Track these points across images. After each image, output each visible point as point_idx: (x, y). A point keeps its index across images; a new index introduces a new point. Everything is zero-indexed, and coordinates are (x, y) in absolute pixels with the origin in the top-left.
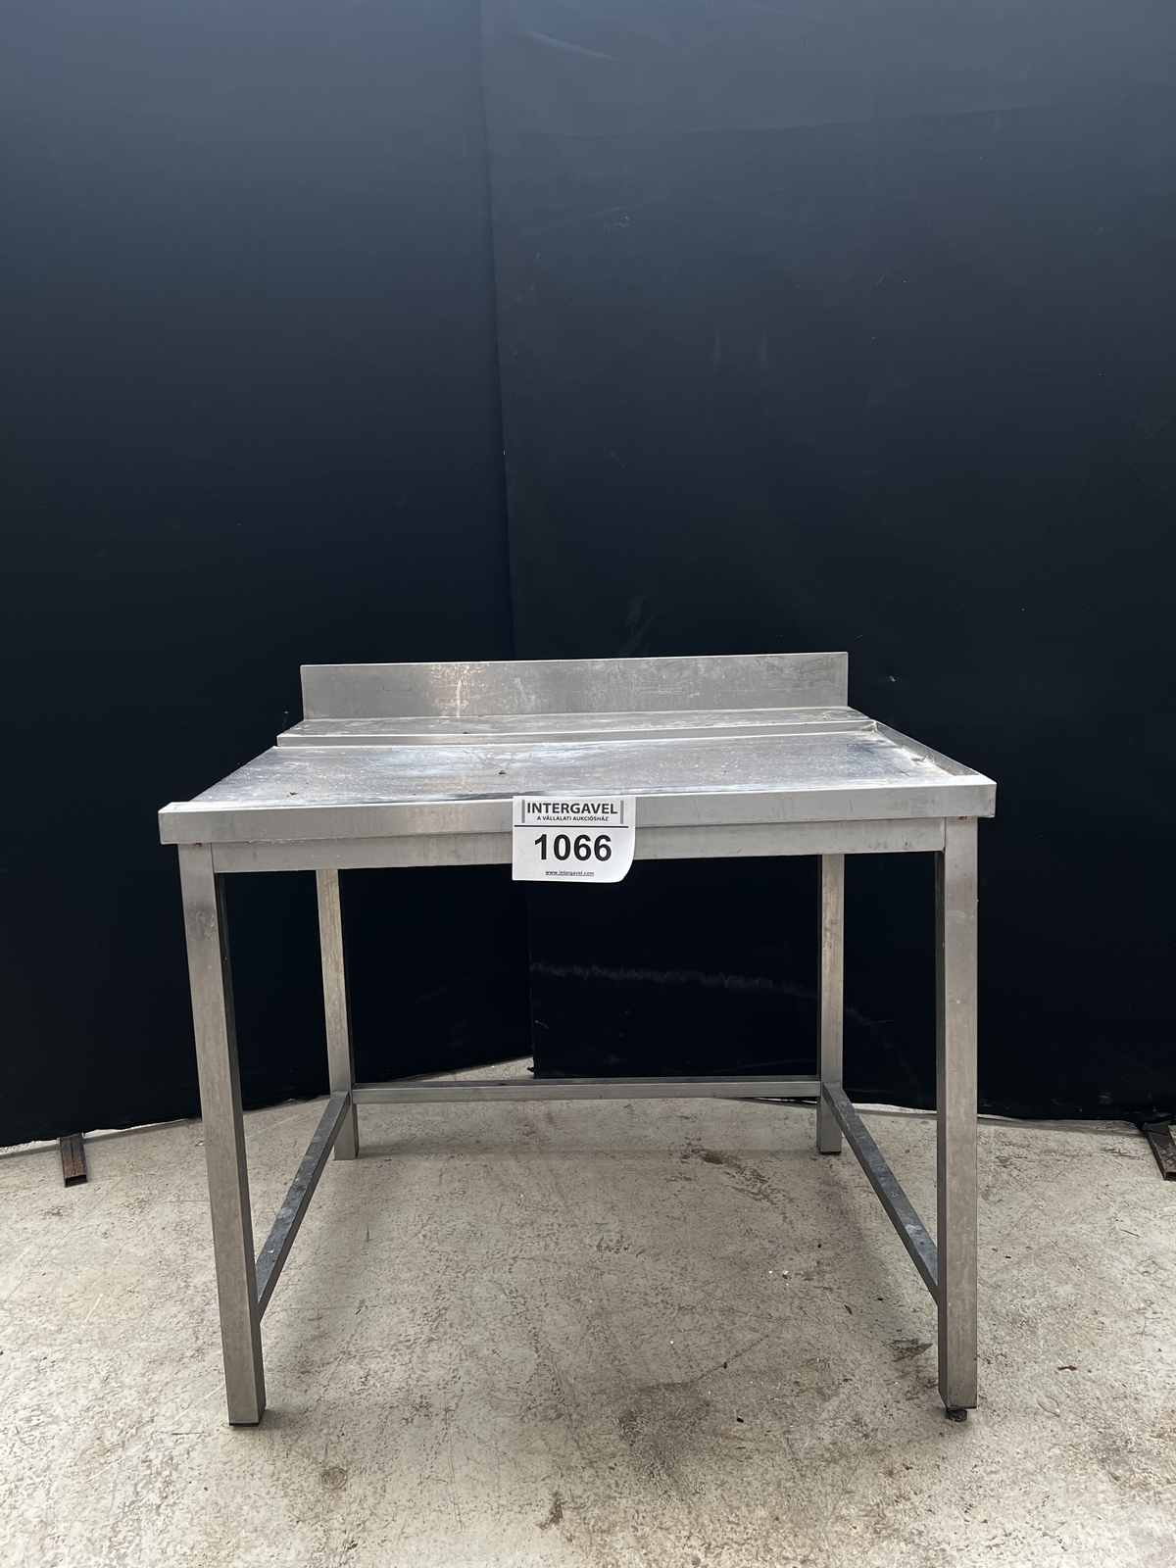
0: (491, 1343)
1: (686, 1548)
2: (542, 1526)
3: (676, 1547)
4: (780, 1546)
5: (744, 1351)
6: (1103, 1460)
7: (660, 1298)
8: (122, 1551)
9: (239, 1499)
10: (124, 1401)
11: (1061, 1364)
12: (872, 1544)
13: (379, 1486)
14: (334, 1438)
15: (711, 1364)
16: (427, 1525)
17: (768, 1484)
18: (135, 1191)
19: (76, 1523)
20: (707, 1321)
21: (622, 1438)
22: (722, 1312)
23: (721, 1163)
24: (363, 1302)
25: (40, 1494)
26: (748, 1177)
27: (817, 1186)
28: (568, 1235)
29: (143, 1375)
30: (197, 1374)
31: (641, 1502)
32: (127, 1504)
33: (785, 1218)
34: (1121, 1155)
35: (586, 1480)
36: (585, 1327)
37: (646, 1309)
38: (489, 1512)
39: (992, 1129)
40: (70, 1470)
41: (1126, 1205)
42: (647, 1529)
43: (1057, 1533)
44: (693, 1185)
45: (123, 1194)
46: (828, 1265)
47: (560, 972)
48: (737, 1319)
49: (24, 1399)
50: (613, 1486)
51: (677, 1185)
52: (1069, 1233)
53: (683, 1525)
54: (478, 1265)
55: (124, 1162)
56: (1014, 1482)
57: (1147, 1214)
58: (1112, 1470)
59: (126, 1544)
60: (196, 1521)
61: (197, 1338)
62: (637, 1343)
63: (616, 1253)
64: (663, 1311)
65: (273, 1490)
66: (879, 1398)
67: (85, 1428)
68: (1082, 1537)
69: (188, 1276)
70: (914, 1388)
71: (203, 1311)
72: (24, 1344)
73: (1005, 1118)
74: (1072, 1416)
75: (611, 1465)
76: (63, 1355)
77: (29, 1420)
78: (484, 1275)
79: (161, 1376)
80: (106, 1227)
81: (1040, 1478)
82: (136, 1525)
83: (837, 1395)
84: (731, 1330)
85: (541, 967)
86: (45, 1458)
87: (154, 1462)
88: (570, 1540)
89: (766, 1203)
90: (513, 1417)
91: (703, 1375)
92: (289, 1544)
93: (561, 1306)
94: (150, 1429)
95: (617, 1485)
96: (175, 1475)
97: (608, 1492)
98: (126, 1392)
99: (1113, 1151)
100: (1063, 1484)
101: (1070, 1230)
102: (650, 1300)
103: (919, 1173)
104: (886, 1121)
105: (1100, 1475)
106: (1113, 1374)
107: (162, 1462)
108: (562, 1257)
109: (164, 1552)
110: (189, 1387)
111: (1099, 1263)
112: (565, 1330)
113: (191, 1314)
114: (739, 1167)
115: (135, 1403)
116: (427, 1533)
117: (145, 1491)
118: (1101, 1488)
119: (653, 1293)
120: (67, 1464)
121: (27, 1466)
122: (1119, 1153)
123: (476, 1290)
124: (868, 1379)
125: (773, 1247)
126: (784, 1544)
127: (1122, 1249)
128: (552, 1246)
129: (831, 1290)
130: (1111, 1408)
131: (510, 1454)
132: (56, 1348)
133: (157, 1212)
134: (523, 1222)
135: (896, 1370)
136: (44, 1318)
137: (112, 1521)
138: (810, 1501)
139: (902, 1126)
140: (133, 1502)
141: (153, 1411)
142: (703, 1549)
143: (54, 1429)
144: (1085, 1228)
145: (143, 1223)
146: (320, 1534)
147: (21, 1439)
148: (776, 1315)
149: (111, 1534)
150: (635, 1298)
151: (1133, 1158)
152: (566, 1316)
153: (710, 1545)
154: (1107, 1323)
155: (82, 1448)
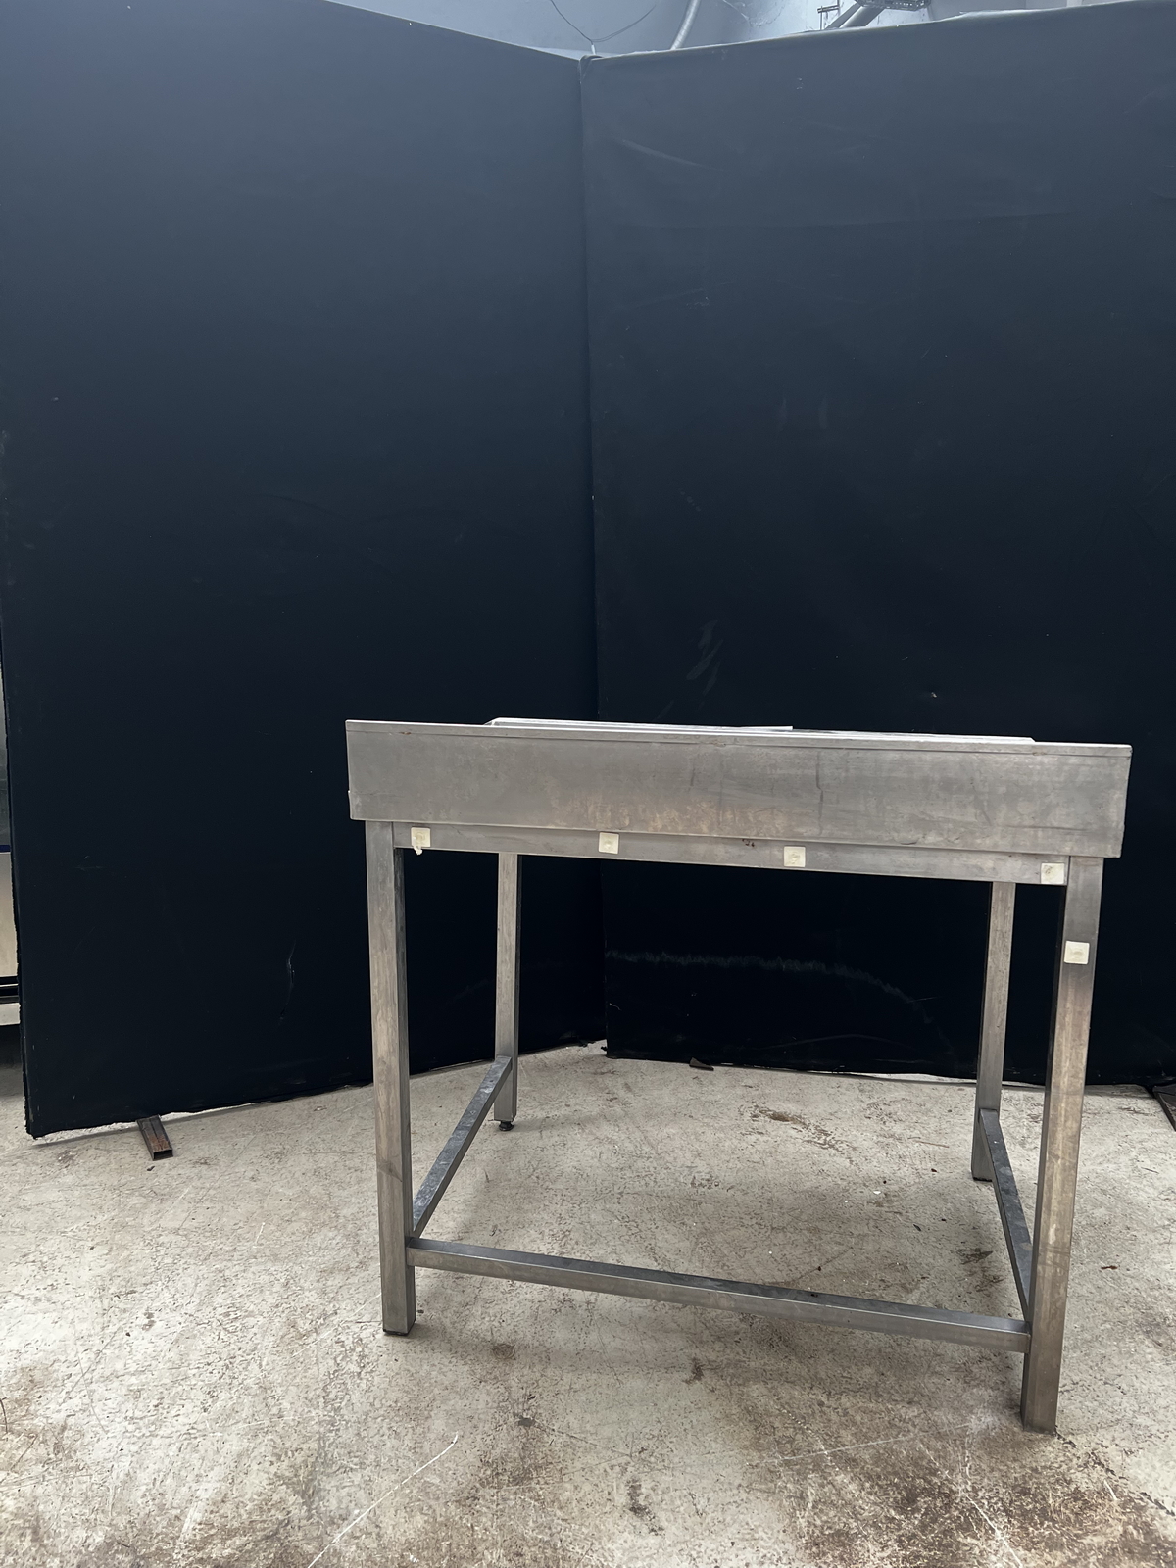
0: (615, 1256)
1: (811, 1395)
2: (688, 1382)
3: (802, 1394)
4: (889, 1392)
5: (834, 1258)
6: (1147, 1332)
7: (754, 1221)
8: (337, 1406)
9: (426, 1367)
10: (307, 1300)
11: (1104, 1265)
12: (965, 1390)
13: (543, 1357)
14: (497, 1324)
15: (808, 1268)
16: (591, 1382)
17: (871, 1351)
18: (269, 1146)
19: (291, 1387)
20: (798, 1237)
21: (741, 1320)
22: (809, 1230)
23: (787, 1121)
24: (496, 1226)
25: (254, 1367)
26: (813, 1131)
27: (875, 1138)
28: (664, 1176)
29: (318, 1281)
30: (364, 1280)
31: (765, 1364)
32: (332, 1372)
33: (851, 1162)
34: (1136, 1113)
35: (717, 1349)
36: (693, 1243)
37: (743, 1229)
38: (641, 1372)
39: (1022, 1093)
40: (275, 1349)
41: (1145, 1150)
42: (776, 1383)
43: (1116, 1382)
44: (765, 1138)
45: (259, 1148)
46: (895, 1196)
47: (632, 959)
48: (823, 1236)
49: (219, 1300)
50: (741, 1354)
51: (753, 1138)
52: (1098, 1171)
53: (804, 1379)
54: (590, 1199)
55: (253, 1123)
56: (1075, 1347)
57: (1164, 1156)
58: (1155, 1338)
59: (338, 1401)
60: (393, 1383)
61: (357, 1254)
62: (741, 1254)
63: (710, 1187)
64: (759, 1230)
65: (454, 1360)
66: (953, 1290)
67: (279, 1319)
68: (1137, 1385)
69: (336, 1209)
70: (982, 1283)
71: (357, 1235)
72: (205, 1259)
73: (1032, 1085)
74: (1118, 1302)
75: (736, 1339)
76: (243, 1268)
77: (227, 1315)
78: (597, 1206)
79: (335, 1281)
80: (252, 1173)
81: (1096, 1344)
82: (343, 1387)
83: (918, 1288)
84: (820, 1244)
85: (615, 954)
86: (250, 1342)
87: (346, 1342)
88: (713, 1391)
89: (833, 1151)
90: (646, 1307)
91: (802, 1276)
92: (477, 1398)
93: (669, 1227)
94: (336, 1319)
95: (744, 1353)
96: (367, 1351)
97: (737, 1358)
98: (307, 1293)
99: (1128, 1109)
100: (1115, 1348)
101: (1099, 1169)
102: (746, 1223)
103: (963, 1128)
104: (927, 1088)
105: (1146, 1342)
106: (1148, 1272)
107: (353, 1342)
108: (662, 1192)
109: (372, 1405)
110: (360, 1289)
111: (1127, 1193)
112: (677, 1245)
113: (347, 1236)
114: (804, 1124)
115: (317, 1300)
116: (593, 1388)
117: (344, 1363)
118: (1148, 1351)
119: (748, 1217)
120: (271, 1346)
121: (236, 1347)
122: (1134, 1110)
123: (592, 1217)
124: (942, 1277)
125: (845, 1183)
126: (892, 1391)
127: (1144, 1182)
128: (652, 1183)
129: (900, 1214)
130: (1149, 1295)
131: (650, 1333)
132: (236, 1263)
133: (294, 1161)
134: (622, 1166)
135: (965, 1270)
136: (218, 1241)
137: (322, 1385)
138: (908, 1362)
139: (942, 1093)
140: (336, 1371)
141: (334, 1306)
142: (824, 1395)
143: (251, 1321)
144: (1112, 1167)
145: (284, 1171)
146: (502, 1389)
147: (225, 1329)
148: (856, 1232)
149: (324, 1394)
150: (732, 1221)
151: (1146, 1115)
152: (675, 1235)
153: (830, 1393)
154: (1139, 1235)
155: (281, 1333)
